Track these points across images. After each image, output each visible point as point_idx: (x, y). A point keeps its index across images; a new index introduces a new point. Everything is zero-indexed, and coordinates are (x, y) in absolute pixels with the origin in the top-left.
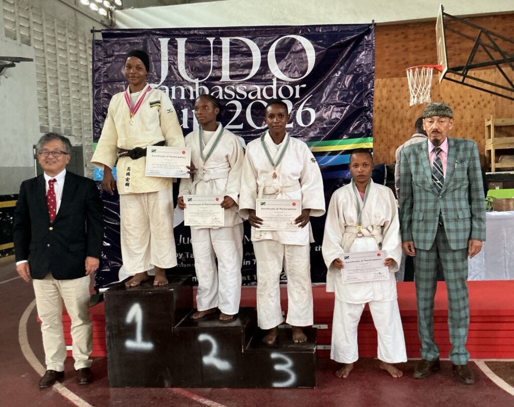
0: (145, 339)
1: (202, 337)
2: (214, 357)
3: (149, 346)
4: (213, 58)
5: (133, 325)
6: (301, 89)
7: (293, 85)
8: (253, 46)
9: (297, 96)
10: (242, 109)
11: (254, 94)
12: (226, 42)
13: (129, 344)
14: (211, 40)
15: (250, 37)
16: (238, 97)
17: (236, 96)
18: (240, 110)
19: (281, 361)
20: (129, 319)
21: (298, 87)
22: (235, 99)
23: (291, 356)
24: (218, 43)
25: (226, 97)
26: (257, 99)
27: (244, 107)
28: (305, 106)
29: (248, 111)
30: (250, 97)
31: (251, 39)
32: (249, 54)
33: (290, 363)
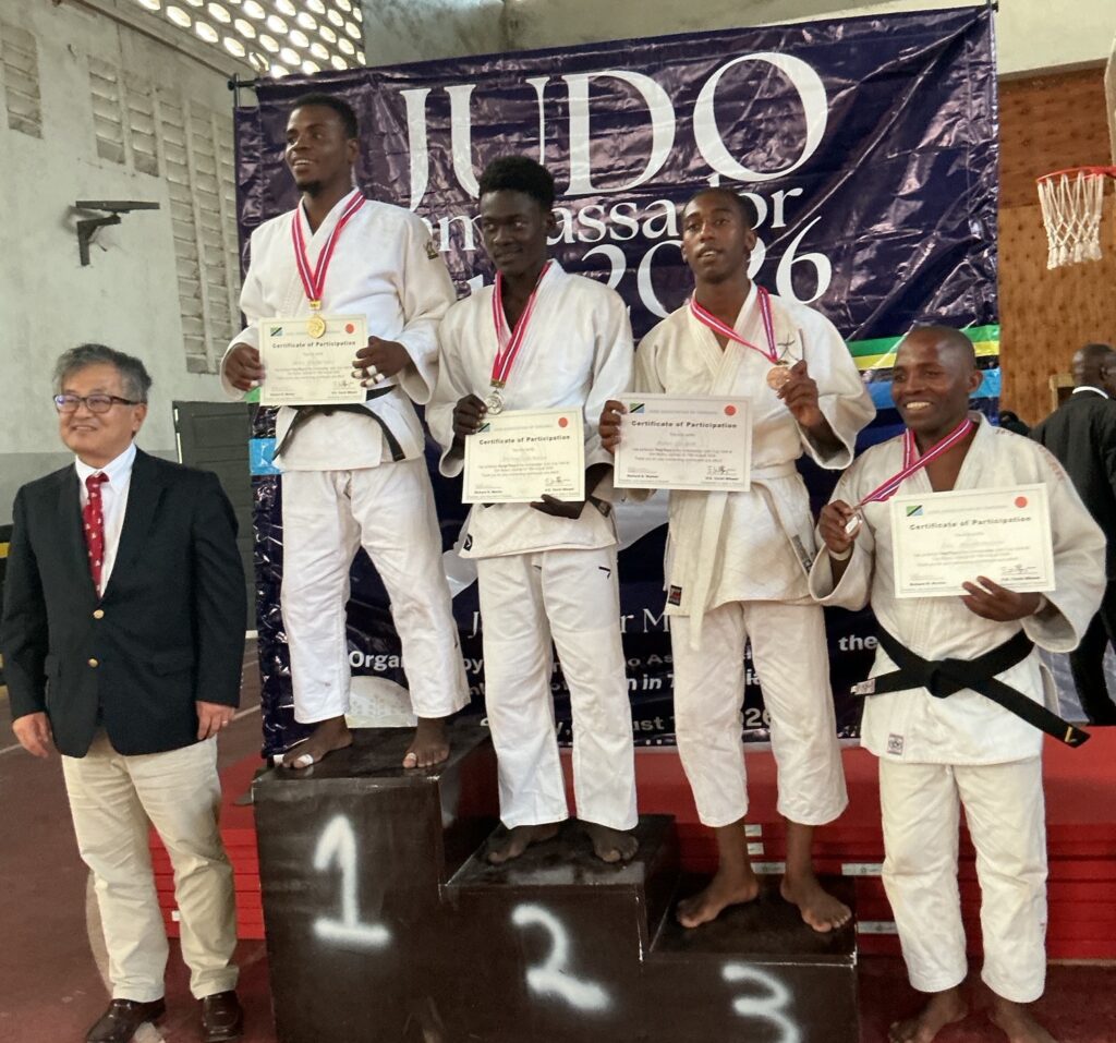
0: (367, 914)
1: (524, 915)
2: (560, 971)
3: (377, 936)
4: (546, 133)
5: (334, 874)
6: (789, 202)
7: (767, 192)
8: (653, 93)
9: (778, 223)
10: (628, 266)
11: (658, 224)
12: (578, 86)
13: (325, 928)
14: (539, 84)
15: (644, 67)
16: (614, 236)
17: (608, 232)
18: (622, 271)
19: (754, 990)
20: (321, 861)
21: (779, 197)
22: (607, 240)
23: (784, 975)
24: (558, 90)
25: (582, 237)
26: (665, 237)
27: (633, 262)
28: (800, 250)
29: (644, 272)
30: (649, 233)
31: (648, 73)
32: (643, 116)
33: (781, 995)
